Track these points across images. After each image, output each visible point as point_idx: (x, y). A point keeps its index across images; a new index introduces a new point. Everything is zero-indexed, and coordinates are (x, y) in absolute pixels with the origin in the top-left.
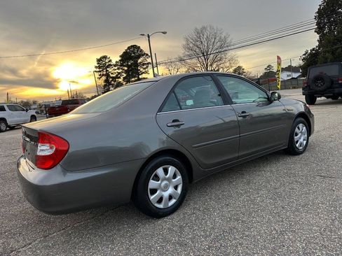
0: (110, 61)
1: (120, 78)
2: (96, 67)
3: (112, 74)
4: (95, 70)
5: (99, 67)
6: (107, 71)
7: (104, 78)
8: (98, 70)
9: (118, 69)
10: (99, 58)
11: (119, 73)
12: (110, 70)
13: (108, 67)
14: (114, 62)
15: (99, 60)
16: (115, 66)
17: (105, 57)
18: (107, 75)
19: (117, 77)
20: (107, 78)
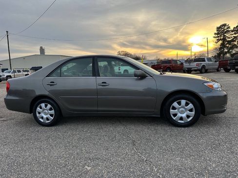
0: (229, 28)
1: (235, 41)
2: (215, 34)
3: (229, 38)
4: (214, 36)
5: (218, 34)
6: (224, 36)
7: (221, 42)
8: (216, 36)
9: (235, 34)
10: (219, 26)
11: (235, 37)
12: (227, 35)
13: (226, 33)
14: (232, 28)
15: (218, 28)
16: (232, 31)
17: (225, 25)
18: (224, 40)
19: (233, 41)
20: (223, 42)
